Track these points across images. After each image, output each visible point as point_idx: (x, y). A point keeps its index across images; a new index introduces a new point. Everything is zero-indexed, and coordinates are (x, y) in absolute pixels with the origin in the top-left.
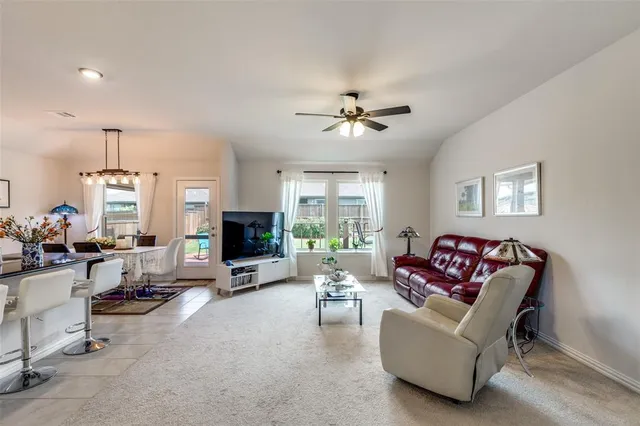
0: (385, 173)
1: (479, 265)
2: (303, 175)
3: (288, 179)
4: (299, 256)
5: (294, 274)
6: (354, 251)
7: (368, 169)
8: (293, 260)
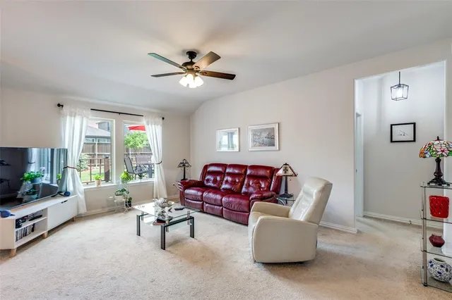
0: (163, 118)
1: (246, 181)
2: (90, 112)
3: (73, 115)
4: (86, 192)
5: (83, 211)
6: (138, 181)
7: (151, 114)
8: (82, 197)
